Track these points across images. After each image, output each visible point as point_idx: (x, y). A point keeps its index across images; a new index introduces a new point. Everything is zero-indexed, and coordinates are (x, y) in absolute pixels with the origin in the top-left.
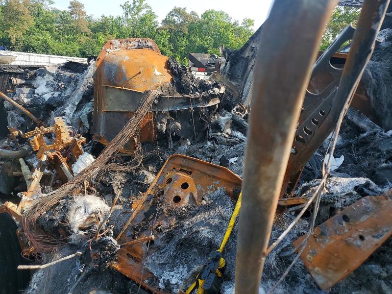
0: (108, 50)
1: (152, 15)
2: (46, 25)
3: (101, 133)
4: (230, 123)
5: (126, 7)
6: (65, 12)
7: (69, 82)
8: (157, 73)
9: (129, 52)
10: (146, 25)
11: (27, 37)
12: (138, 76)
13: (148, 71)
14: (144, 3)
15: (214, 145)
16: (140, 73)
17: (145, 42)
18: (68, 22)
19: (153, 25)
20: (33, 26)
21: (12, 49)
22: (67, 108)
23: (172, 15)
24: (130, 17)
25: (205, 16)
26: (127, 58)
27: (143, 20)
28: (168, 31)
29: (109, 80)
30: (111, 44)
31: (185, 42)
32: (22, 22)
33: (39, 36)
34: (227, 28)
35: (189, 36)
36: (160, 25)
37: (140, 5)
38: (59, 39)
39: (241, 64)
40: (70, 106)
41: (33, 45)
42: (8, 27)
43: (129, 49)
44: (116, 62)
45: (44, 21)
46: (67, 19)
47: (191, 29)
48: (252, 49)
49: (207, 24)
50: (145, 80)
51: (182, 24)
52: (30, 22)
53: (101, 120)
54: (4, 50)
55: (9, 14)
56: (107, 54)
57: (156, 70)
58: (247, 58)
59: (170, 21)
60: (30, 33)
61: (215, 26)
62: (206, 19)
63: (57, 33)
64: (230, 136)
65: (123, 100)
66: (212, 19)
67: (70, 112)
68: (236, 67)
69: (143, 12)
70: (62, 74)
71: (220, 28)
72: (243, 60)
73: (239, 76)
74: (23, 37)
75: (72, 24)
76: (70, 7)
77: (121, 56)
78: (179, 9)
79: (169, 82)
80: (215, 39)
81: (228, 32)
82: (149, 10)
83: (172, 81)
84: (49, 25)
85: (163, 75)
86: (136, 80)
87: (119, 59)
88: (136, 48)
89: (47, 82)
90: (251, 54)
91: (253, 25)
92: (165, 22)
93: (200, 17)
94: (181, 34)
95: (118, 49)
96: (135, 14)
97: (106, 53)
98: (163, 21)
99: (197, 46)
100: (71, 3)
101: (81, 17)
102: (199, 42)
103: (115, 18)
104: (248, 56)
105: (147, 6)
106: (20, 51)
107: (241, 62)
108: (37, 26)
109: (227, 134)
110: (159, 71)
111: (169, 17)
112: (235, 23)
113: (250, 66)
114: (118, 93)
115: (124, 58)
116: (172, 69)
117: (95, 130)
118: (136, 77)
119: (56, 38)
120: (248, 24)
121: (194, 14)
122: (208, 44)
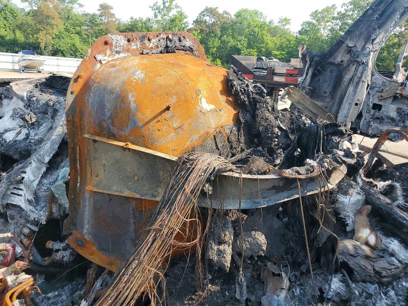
0: (99, 57)
1: (181, 15)
2: (75, 29)
3: (85, 231)
4: (365, 212)
5: (155, 8)
6: (94, 15)
7: (45, 113)
8: (206, 106)
9: (145, 60)
10: (176, 26)
11: (57, 40)
12: (165, 115)
13: (187, 102)
14: (174, 3)
15: (348, 286)
16: (168, 108)
17: (180, 40)
18: (97, 25)
19: (183, 26)
20: (63, 30)
21: (41, 54)
22: (28, 170)
23: (204, 15)
24: (159, 18)
25: (238, 15)
26: (139, 75)
27: (173, 21)
28: (199, 31)
29: (100, 126)
30: (106, 43)
31: (217, 43)
32: (52, 26)
33: (68, 40)
34: (261, 27)
35: (221, 37)
36: (191, 26)
37: (170, 6)
38: (88, 43)
39: (329, 73)
40: (34, 164)
41: (62, 49)
42: (38, 31)
43: (147, 53)
44: (116, 84)
45: (74, 24)
46: (96, 21)
47: (224, 29)
48: (350, 50)
49: (241, 23)
50: (178, 125)
51: (214, 24)
52: (59, 26)
53: (84, 206)
54: (34, 54)
55: (40, 18)
56: (99, 65)
57: (204, 100)
58: (340, 65)
59: (201, 22)
60: (59, 37)
61: (249, 26)
62: (240, 18)
63: (86, 36)
64: (373, 248)
65: (129, 168)
66: (245, 19)
67: (32, 178)
68: (321, 78)
69: (173, 13)
70: (35, 99)
71: (255, 27)
72: (333, 67)
73: (325, 93)
74: (51, 41)
75: (102, 27)
76: (99, 10)
77: (126, 69)
78: (211, 8)
79: (231, 123)
80: (249, 40)
81: (263, 32)
82: (179, 10)
83: (237, 121)
84: (78, 29)
85: (218, 110)
86: (158, 125)
87: (123, 77)
88: (161, 52)
89: (14, 110)
90: (346, 58)
91: (289, 23)
92: (196, 22)
93: (233, 17)
94: (213, 35)
95: (122, 55)
96: (165, 15)
97: (95, 64)
98: (194, 22)
99: (230, 47)
100: (101, 6)
101: (110, 19)
102: (232, 43)
103: (144, 19)
104: (342, 61)
105: (177, 7)
106: (49, 55)
107: (329, 71)
108: (67, 30)
109: (367, 244)
110: (210, 101)
111: (200, 17)
112: (270, 22)
113: (347, 77)
114: (118, 154)
115: (134, 73)
116: (236, 95)
117: (75, 225)
118: (159, 118)
119: (85, 41)
120: (284, 23)
121: (226, 14)
122: (242, 45)
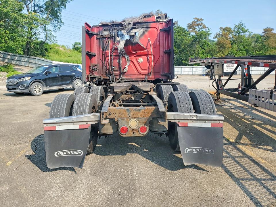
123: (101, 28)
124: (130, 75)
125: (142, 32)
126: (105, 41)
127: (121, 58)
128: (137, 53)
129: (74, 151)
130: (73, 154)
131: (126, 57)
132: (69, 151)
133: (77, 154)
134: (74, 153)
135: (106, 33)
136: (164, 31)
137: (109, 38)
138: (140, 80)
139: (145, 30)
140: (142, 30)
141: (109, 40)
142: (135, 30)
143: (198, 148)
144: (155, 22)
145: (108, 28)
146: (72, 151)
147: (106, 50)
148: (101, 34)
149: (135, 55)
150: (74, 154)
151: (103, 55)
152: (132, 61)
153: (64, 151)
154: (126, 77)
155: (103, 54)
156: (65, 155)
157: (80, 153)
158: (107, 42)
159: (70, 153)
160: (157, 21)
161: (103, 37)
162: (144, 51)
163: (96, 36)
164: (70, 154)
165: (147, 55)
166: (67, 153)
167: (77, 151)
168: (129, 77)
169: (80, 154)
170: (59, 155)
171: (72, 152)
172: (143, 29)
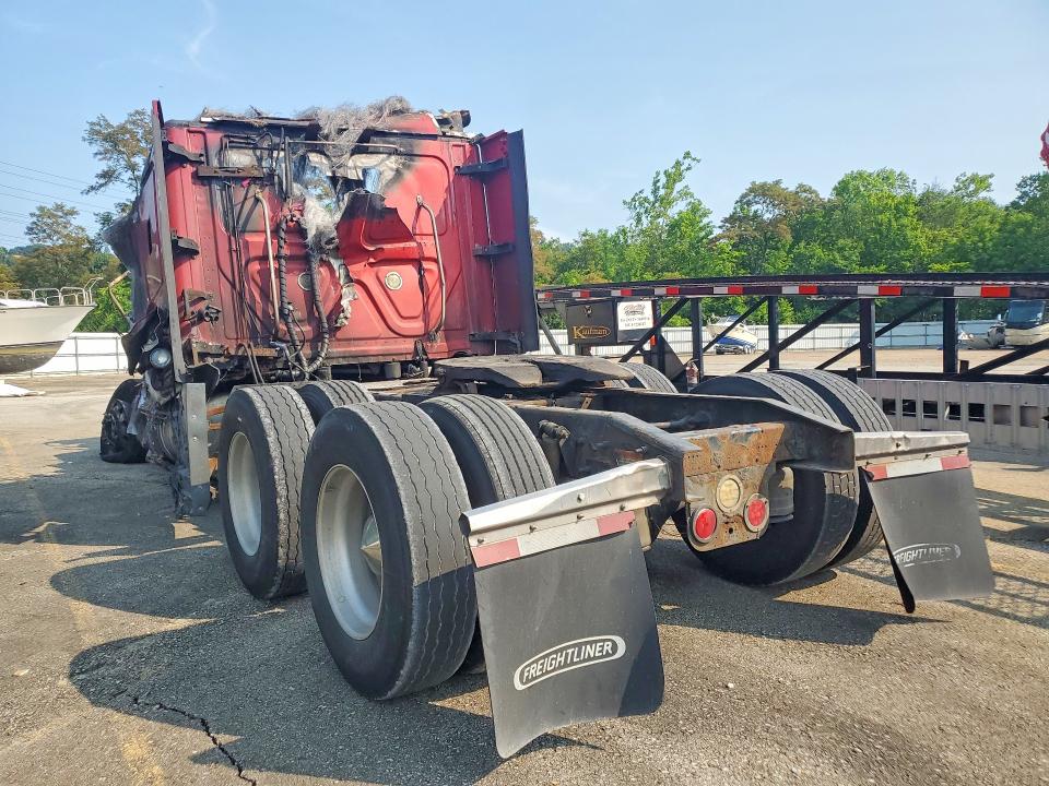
1: (695, 211)
5: (636, 202)
10: (683, 237)
14: (678, 186)
19: (701, 234)
23: (749, 204)
25: (842, 189)
27: (674, 226)
28: (736, 240)
31: (783, 262)
35: (793, 247)
36: (718, 231)
37: (668, 195)
47: (802, 231)
59: (743, 219)
62: (844, 196)
71: (880, 212)
78: (763, 185)
80: (866, 243)
81: (905, 220)
82: (691, 200)
92: (731, 221)
93: (825, 195)
94: (772, 246)
96: (658, 216)
98: (726, 220)
103: (612, 232)
111: (741, 209)
112: (927, 194)
120: (972, 187)
121: (805, 191)
122: (846, 259)
123: (215, 138)
124: (354, 339)
125: (392, 169)
126: (238, 193)
127: (315, 265)
128: (383, 249)
129: (579, 646)
130: (577, 663)
131: (335, 264)
132: (561, 650)
133: (595, 658)
134: (579, 656)
135: (240, 159)
136: (471, 175)
137: (255, 179)
138: (396, 358)
139: (403, 164)
140: (393, 162)
141: (255, 190)
142: (363, 160)
143: (915, 549)
144: (434, 137)
145: (248, 138)
146: (569, 647)
147: (243, 231)
148: (215, 163)
149: (372, 260)
150: (580, 662)
151: (234, 254)
152: (360, 283)
153: (544, 657)
154: (339, 346)
155: (234, 247)
156: (547, 672)
157: (608, 647)
158: (245, 199)
159: (563, 659)
160: (444, 135)
161: (228, 174)
162: (408, 244)
163: (189, 169)
164: (566, 665)
165: (417, 262)
166: (554, 662)
167: (591, 643)
168: (354, 349)
169: (608, 655)
170: (528, 681)
171: (570, 651)
172: (393, 158)
